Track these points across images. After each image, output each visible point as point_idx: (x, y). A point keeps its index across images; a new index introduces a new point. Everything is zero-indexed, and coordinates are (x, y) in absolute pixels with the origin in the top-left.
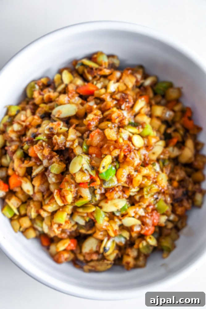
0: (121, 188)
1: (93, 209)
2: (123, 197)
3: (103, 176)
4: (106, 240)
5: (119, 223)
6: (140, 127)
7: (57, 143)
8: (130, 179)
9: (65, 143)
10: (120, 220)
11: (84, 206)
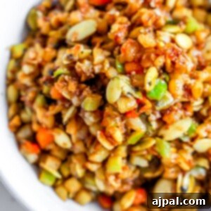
0: (180, 105)
1: (153, 142)
2: (186, 116)
3: (153, 95)
4: (180, 177)
5: (190, 150)
6: (182, 23)
7: (82, 72)
8: (188, 90)
9: (93, 69)
10: (191, 146)
11: (140, 142)
